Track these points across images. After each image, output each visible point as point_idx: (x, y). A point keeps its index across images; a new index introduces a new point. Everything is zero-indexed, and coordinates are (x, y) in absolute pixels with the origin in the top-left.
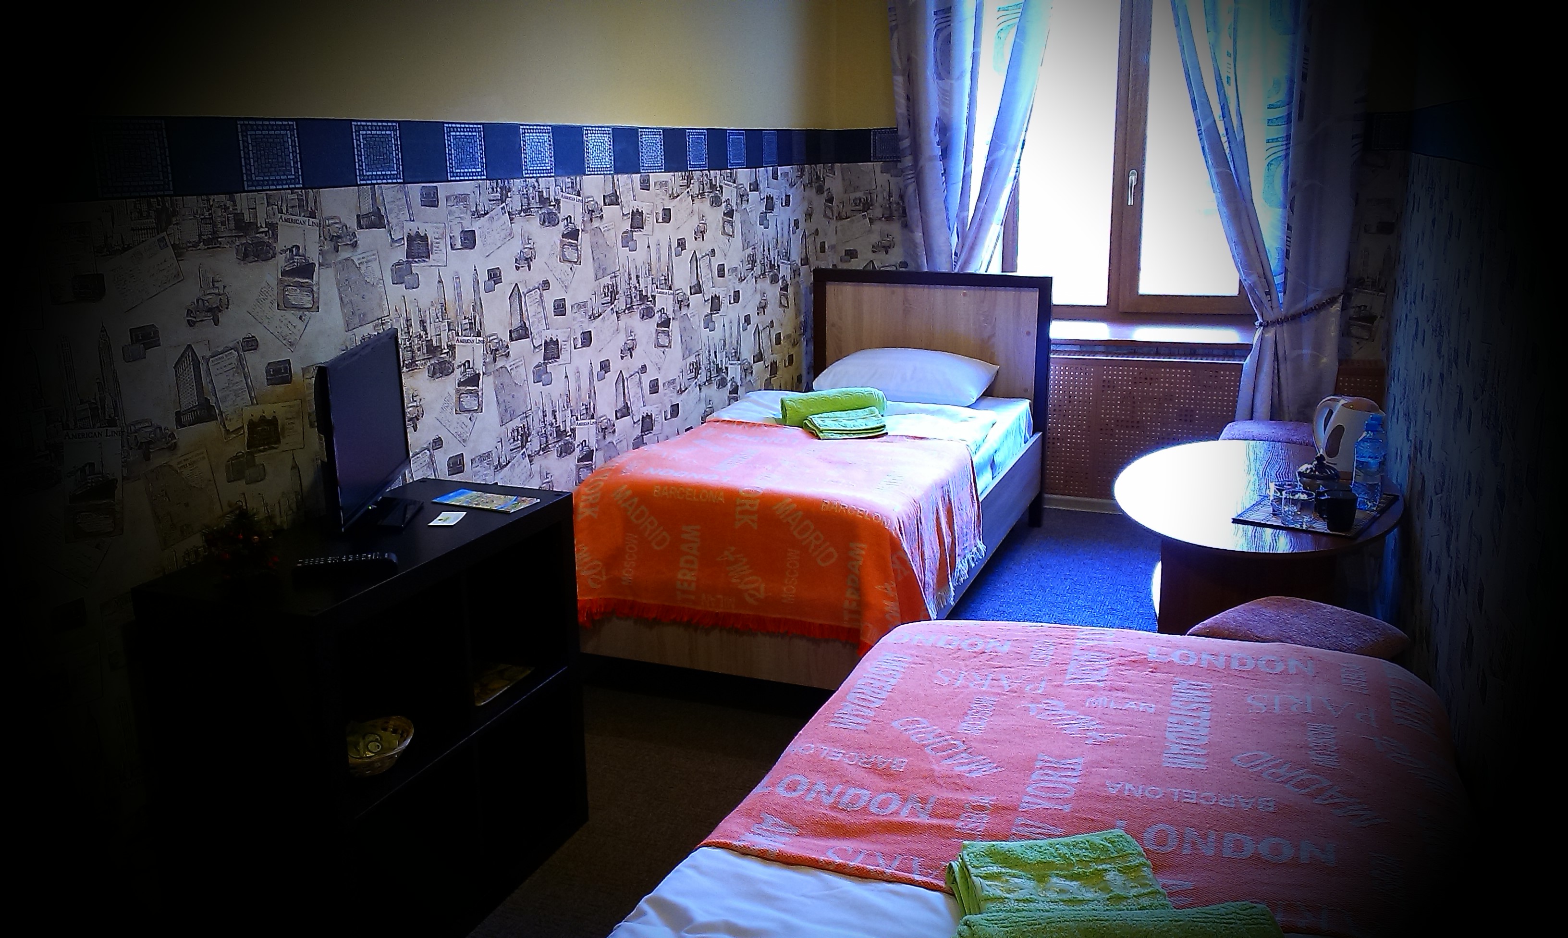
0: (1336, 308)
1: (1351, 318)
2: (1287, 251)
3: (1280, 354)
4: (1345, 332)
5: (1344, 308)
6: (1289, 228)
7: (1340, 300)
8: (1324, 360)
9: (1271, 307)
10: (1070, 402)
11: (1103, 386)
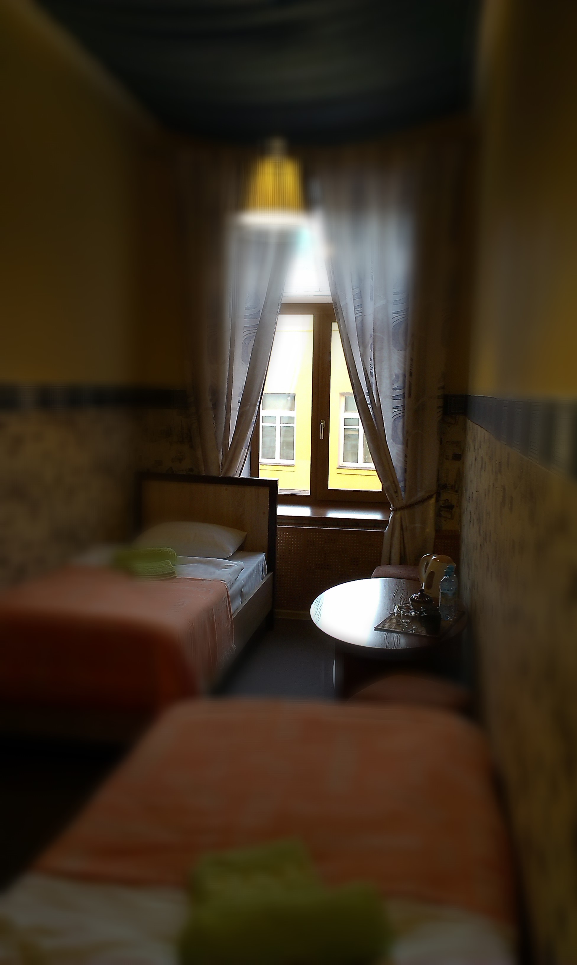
0: (433, 500)
1: (441, 506)
2: (405, 469)
3: (404, 527)
4: (438, 515)
5: (437, 501)
6: (406, 456)
7: (435, 496)
8: (427, 530)
9: (398, 500)
10: (289, 553)
11: (308, 544)
